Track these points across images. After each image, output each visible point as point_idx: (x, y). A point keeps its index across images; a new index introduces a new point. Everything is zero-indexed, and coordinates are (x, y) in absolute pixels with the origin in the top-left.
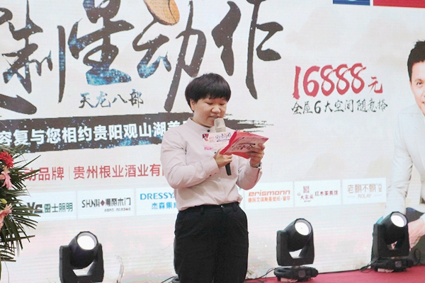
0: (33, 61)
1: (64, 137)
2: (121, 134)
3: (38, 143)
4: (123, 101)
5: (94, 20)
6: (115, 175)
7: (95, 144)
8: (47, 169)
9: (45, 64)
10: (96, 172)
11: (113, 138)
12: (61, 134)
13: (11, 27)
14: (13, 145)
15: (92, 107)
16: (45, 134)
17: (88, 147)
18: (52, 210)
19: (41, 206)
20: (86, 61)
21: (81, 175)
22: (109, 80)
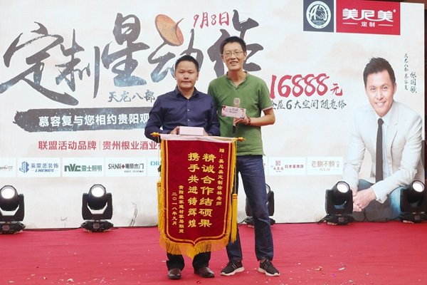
0: (76, 70)
1: (97, 121)
2: (138, 120)
3: (79, 125)
4: (140, 98)
5: (120, 43)
6: (132, 148)
7: (119, 126)
8: (85, 142)
9: (85, 72)
10: (119, 145)
11: (132, 123)
12: (95, 119)
13: (62, 48)
14: (61, 125)
15: (117, 101)
17: (113, 129)
18: (87, 169)
19: (79, 167)
20: (114, 70)
21: (108, 147)
22: (130, 84)
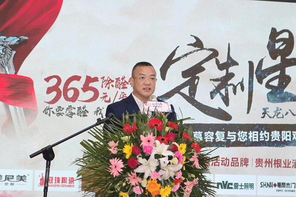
0: (231, 85)
1: (250, 137)
2: (290, 138)
3: (232, 141)
4: (293, 114)
5: (274, 58)
6: (285, 166)
7: (271, 144)
8: (237, 159)
9: (239, 87)
10: (272, 163)
11: (284, 140)
12: (248, 135)
13: (217, 62)
14: (214, 140)
15: (270, 117)
16: (236, 135)
17: (266, 146)
18: (239, 187)
19: (232, 184)
20: (268, 86)
21: (261, 165)
22: (283, 100)
